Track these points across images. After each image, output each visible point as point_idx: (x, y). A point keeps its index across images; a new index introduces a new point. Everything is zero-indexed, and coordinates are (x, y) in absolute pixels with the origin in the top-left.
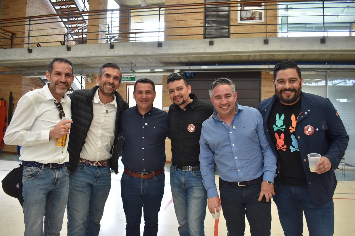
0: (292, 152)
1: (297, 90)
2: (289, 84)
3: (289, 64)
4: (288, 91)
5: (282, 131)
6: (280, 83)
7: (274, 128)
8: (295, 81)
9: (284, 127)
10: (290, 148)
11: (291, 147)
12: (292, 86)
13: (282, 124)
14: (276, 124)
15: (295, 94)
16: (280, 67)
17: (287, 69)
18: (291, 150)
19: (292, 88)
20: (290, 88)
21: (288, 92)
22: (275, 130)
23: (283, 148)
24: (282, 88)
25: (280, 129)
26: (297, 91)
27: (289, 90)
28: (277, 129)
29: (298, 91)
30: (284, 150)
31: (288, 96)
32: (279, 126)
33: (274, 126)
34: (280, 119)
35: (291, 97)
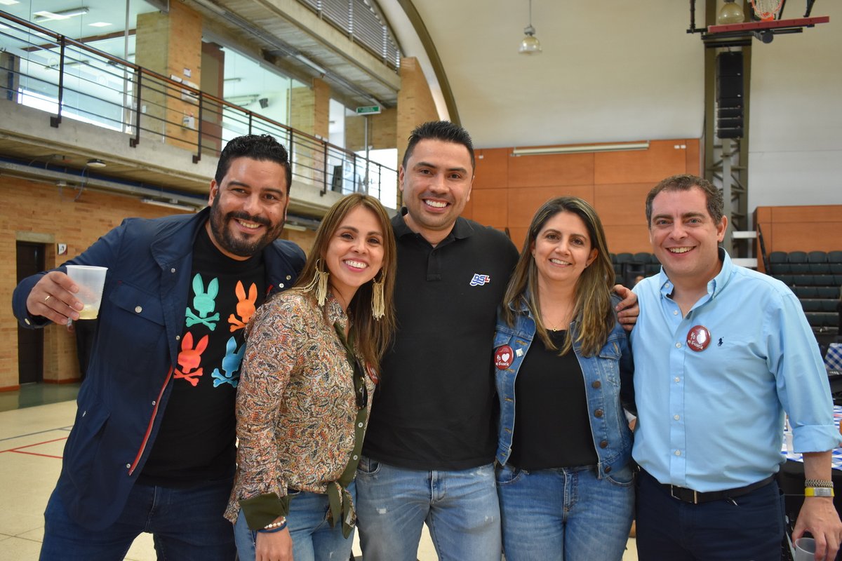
0: (215, 386)
1: (274, 224)
2: (258, 203)
3: (272, 148)
4: (251, 222)
5: (207, 328)
6: (235, 192)
7: (186, 318)
8: (275, 198)
9: (217, 317)
10: (213, 375)
11: (215, 374)
12: (264, 210)
13: (212, 309)
14: (196, 307)
15: (267, 234)
16: (247, 148)
17: (264, 160)
18: (214, 382)
19: (263, 216)
20: (259, 214)
21: (250, 224)
22: (189, 323)
23: (193, 377)
24: (238, 208)
25: (204, 322)
26: (272, 228)
27: (256, 219)
28: (197, 320)
29: (277, 227)
30: (195, 382)
31: (247, 236)
32: (203, 314)
33: (188, 311)
34: (206, 291)
35: (253, 240)
